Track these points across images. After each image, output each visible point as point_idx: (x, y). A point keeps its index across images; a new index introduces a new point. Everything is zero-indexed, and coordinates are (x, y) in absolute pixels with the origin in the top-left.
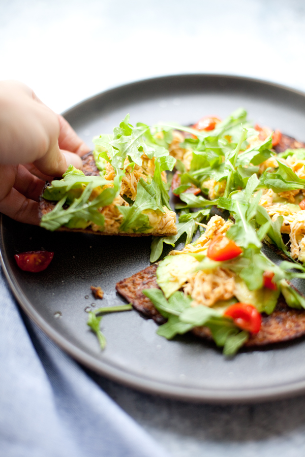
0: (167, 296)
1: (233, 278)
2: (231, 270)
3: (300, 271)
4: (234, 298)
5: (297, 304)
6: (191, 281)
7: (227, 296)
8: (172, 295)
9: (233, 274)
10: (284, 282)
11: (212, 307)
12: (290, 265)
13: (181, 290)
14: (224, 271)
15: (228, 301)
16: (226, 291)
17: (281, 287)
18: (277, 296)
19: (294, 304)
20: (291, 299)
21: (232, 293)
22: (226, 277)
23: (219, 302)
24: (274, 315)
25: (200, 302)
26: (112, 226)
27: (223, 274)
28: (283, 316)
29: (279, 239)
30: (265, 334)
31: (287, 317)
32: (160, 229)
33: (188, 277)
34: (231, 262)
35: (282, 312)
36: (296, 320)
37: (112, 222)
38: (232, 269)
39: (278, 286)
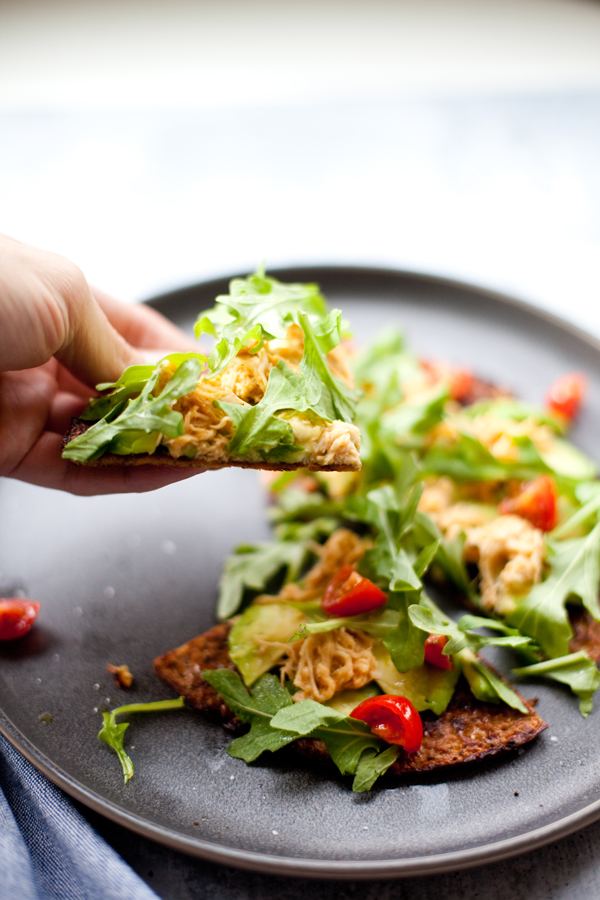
0: (248, 682)
1: (370, 648)
2: (366, 633)
3: (499, 634)
4: (373, 685)
5: (491, 694)
6: (293, 655)
7: (360, 682)
8: (257, 681)
9: (371, 642)
10: (467, 654)
11: (327, 703)
12: (478, 623)
13: (275, 671)
14: (355, 635)
15: (362, 690)
16: (357, 672)
17: (462, 664)
18: (455, 681)
19: (485, 694)
20: (480, 685)
21: (368, 675)
22: (358, 648)
23: (345, 692)
24: (449, 715)
25: (309, 694)
26: (210, 442)
27: (351, 640)
28: (465, 717)
29: (460, 573)
30: (432, 752)
31: (473, 720)
32: (320, 454)
33: (288, 647)
34: (366, 618)
35: (465, 711)
36: (490, 725)
37: (210, 434)
38: (369, 631)
39: (456, 663)
